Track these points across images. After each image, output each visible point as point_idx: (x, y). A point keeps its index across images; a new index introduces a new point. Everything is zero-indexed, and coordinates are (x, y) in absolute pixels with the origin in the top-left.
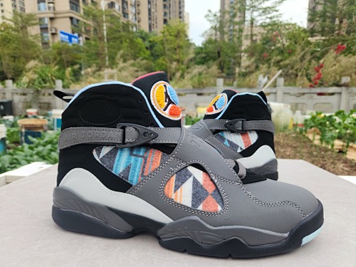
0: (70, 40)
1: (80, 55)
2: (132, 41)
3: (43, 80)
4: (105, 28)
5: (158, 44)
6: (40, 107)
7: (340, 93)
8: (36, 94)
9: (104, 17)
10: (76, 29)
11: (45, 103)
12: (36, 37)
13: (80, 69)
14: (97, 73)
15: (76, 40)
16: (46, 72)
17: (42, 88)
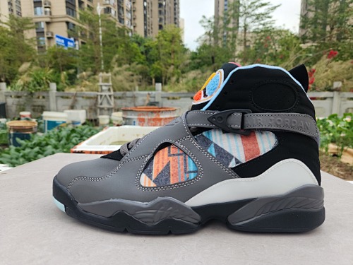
0: (66, 45)
1: (75, 58)
2: (127, 46)
3: (38, 83)
4: (100, 32)
5: (153, 49)
6: (34, 110)
7: (332, 98)
8: (30, 96)
9: (100, 21)
10: (72, 33)
11: (39, 106)
12: (31, 40)
13: (76, 73)
14: (93, 77)
15: (72, 44)
16: (41, 76)
17: (36, 90)
